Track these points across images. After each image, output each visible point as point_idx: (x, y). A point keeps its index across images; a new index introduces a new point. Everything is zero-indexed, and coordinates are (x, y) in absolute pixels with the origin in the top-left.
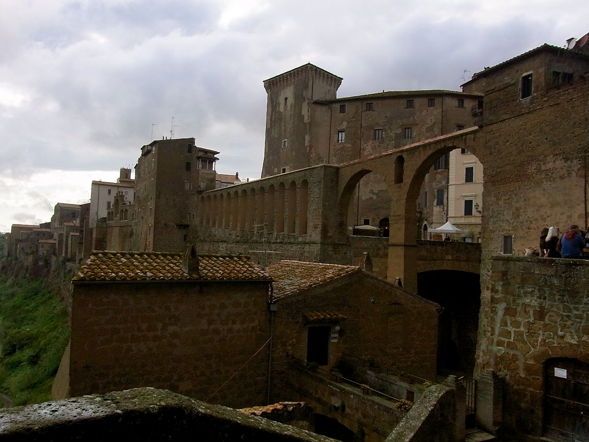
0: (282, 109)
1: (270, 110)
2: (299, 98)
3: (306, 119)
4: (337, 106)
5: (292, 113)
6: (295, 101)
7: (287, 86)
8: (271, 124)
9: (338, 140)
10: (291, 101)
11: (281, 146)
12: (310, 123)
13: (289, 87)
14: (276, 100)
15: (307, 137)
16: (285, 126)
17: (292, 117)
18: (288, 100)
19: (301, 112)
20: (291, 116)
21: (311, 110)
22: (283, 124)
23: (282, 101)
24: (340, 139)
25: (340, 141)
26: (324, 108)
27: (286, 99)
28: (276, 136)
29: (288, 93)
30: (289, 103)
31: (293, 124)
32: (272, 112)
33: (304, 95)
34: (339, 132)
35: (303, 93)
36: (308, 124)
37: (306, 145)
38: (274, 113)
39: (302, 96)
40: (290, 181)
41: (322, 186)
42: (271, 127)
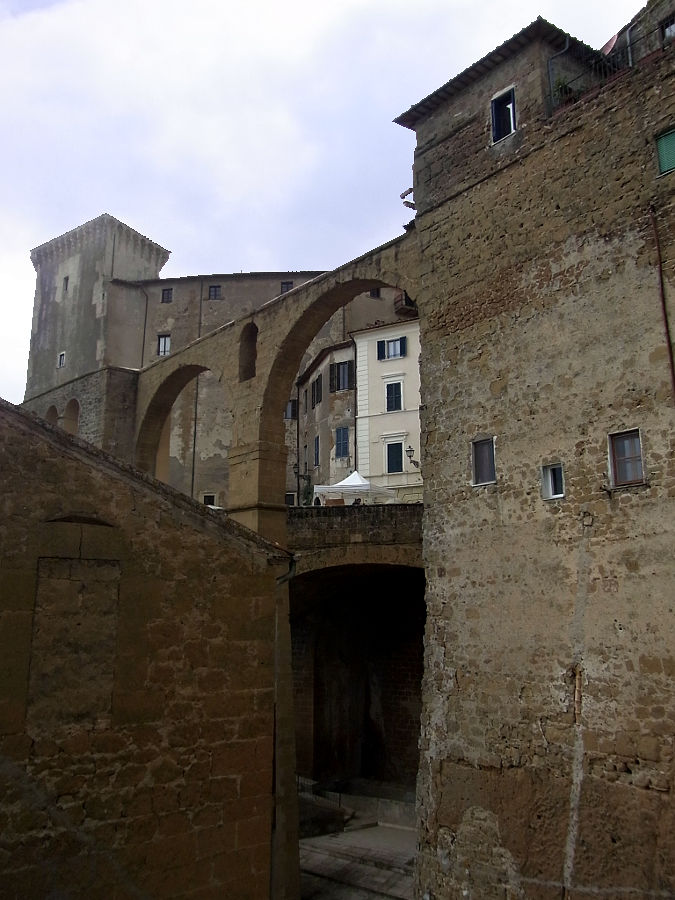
0: (58, 298)
1: (39, 301)
2: (88, 274)
3: (99, 313)
4: (158, 291)
5: (76, 303)
6: (82, 281)
7: (69, 256)
8: (39, 327)
9: (159, 352)
10: (74, 281)
11: (54, 364)
12: (106, 319)
13: (71, 259)
14: (50, 282)
15: (100, 345)
16: (62, 326)
17: (76, 310)
18: (70, 281)
19: (91, 300)
20: (73, 309)
21: (109, 294)
22: (59, 324)
23: (59, 283)
24: (162, 349)
25: (162, 354)
26: (134, 293)
27: (67, 279)
28: (47, 347)
29: (71, 268)
30: (71, 287)
31: (78, 322)
32: (42, 305)
33: (97, 269)
34: (160, 337)
35: (95, 266)
36: (102, 321)
37: (98, 358)
38: (45, 307)
39: (94, 271)
40: (48, 407)
41: (103, 408)
42: (39, 332)
